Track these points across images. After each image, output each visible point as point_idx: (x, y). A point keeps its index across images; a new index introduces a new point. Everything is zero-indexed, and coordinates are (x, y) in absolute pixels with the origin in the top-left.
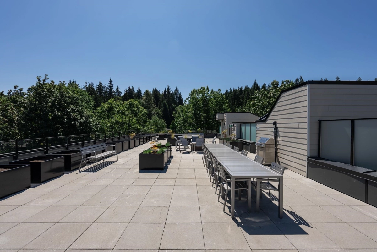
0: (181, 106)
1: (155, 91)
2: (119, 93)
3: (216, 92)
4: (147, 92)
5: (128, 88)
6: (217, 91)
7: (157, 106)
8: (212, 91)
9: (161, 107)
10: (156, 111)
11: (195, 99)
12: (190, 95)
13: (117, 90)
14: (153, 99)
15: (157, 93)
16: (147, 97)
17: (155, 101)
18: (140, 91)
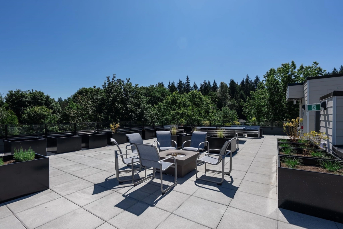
0: (252, 93)
1: (232, 82)
2: (196, 88)
3: (309, 67)
4: (222, 84)
5: (204, 82)
6: (311, 66)
7: (232, 98)
8: (302, 68)
9: (238, 98)
10: (232, 102)
11: (271, 81)
12: (264, 77)
13: (194, 85)
14: (228, 90)
15: (233, 84)
16: (222, 89)
17: (231, 92)
18: (215, 84)
